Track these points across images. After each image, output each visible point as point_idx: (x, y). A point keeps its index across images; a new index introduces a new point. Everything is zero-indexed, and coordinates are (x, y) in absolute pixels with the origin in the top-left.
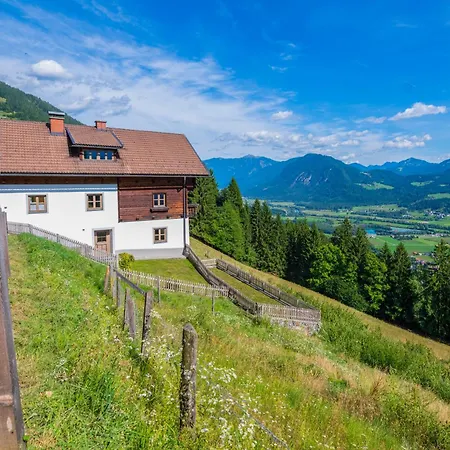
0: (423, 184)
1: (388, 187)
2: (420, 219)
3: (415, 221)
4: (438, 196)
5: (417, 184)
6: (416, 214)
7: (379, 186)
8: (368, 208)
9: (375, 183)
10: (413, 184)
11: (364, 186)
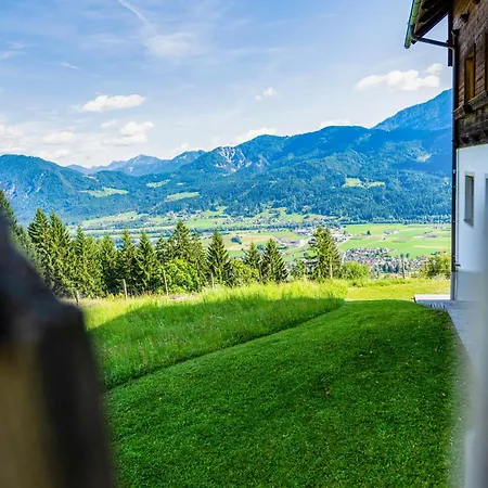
0: (160, 184)
1: (121, 192)
2: (164, 224)
3: (160, 228)
4: (178, 196)
5: (154, 185)
6: (158, 219)
7: (111, 191)
8: (101, 220)
9: (105, 189)
10: (149, 185)
11: (92, 193)
